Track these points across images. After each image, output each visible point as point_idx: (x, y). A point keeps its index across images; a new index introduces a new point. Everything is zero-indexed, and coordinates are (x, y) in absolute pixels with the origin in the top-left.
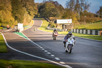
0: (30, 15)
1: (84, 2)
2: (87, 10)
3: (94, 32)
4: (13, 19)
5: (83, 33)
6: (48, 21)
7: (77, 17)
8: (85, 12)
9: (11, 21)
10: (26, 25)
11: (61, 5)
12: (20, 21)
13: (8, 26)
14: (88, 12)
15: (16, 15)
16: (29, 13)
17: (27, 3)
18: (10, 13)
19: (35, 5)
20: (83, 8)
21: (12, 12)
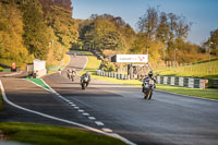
0: (63, 44)
1: (178, 22)
2: (183, 38)
3: (191, 83)
4: (25, 51)
5: (169, 83)
6: (99, 58)
7: (160, 51)
8: (178, 41)
9: (20, 54)
10: (52, 66)
11: (128, 26)
12: (41, 55)
13: (14, 65)
14: (186, 41)
15: (32, 43)
16: (60, 40)
17: (58, 18)
18: (19, 38)
19: (73, 23)
20: (174, 33)
21: (24, 36)
